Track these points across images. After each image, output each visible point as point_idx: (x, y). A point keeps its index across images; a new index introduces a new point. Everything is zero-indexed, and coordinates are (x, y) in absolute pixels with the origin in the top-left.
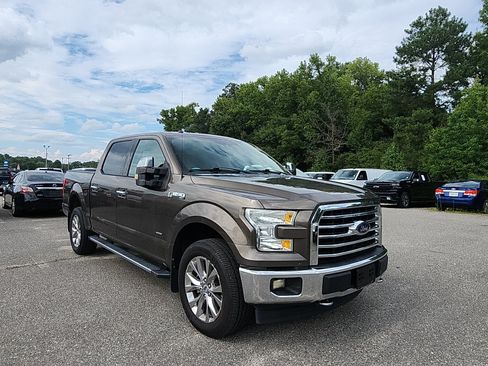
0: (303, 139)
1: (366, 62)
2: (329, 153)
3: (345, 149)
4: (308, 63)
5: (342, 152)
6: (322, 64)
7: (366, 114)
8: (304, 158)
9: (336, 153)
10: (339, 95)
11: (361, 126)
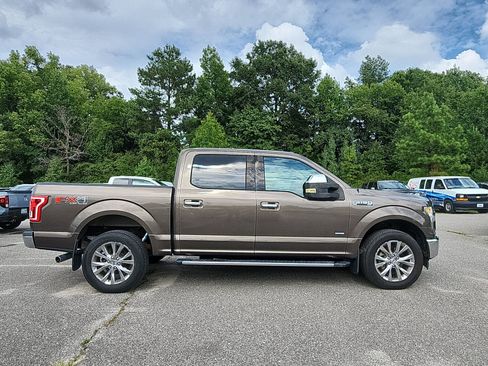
0: (30, 143)
1: (93, 71)
2: (64, 162)
3: (84, 159)
4: (22, 53)
5: (81, 162)
6: (42, 60)
7: (107, 125)
8: (29, 166)
9: (71, 162)
10: (72, 99)
11: (101, 136)
